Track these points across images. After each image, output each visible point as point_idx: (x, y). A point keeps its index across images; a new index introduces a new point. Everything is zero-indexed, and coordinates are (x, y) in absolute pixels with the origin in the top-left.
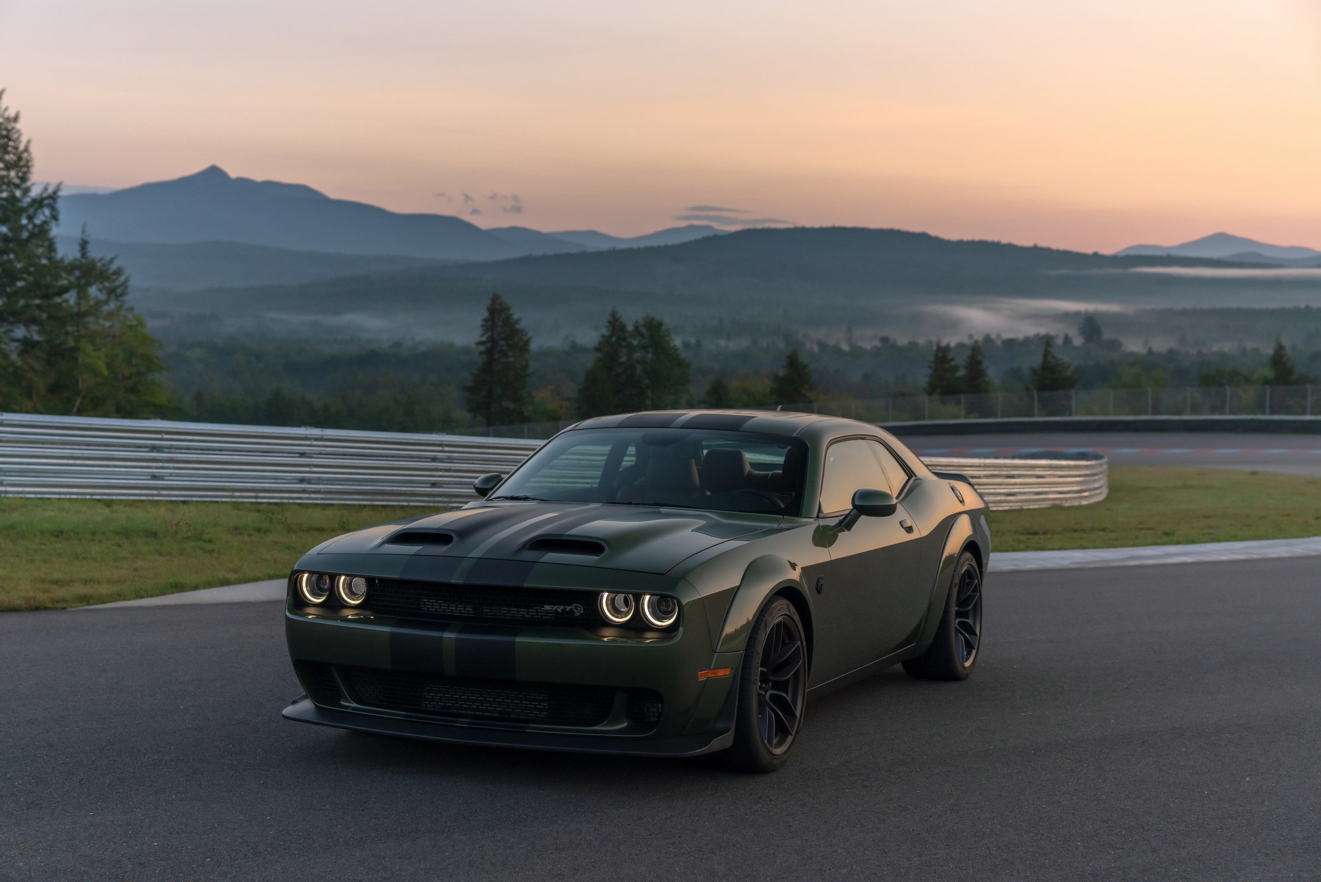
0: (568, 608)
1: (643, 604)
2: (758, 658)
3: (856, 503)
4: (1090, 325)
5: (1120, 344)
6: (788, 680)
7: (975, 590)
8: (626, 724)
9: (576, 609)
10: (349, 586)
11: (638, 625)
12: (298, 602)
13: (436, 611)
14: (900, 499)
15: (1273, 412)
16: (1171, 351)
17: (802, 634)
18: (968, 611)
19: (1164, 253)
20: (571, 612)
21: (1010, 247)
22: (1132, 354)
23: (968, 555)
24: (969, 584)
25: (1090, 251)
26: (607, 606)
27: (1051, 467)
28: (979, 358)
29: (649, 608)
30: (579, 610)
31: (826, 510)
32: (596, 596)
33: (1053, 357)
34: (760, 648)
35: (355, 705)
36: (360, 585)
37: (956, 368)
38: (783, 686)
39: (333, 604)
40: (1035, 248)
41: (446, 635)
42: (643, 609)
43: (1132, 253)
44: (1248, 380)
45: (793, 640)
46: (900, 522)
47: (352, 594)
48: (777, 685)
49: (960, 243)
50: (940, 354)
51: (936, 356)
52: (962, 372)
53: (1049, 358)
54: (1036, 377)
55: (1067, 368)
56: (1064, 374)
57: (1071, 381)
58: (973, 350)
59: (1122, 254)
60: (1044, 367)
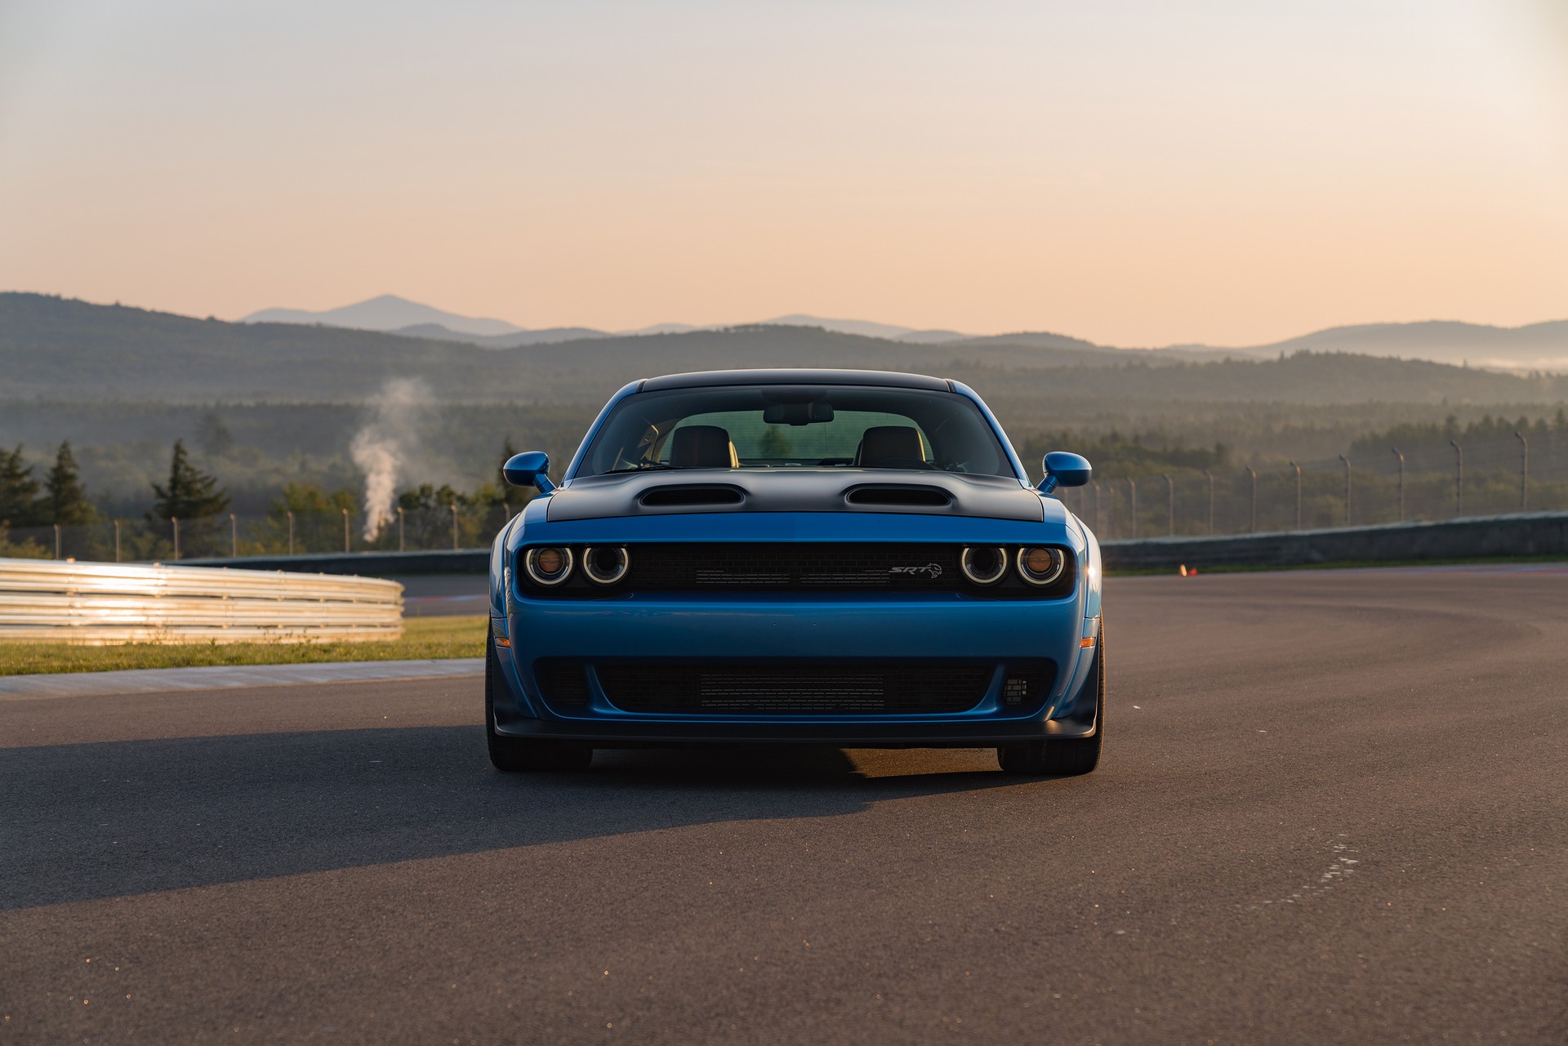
4: (210, 425)
19: (312, 321)
25: (203, 315)
28: (71, 471)
33: (188, 469)
37: (30, 488)
40: (117, 307)
43: (265, 319)
52: (43, 494)
53: (181, 471)
54: (162, 501)
55: (211, 484)
56: (206, 495)
57: (216, 505)
58: (60, 458)
59: (251, 321)
60: (175, 482)
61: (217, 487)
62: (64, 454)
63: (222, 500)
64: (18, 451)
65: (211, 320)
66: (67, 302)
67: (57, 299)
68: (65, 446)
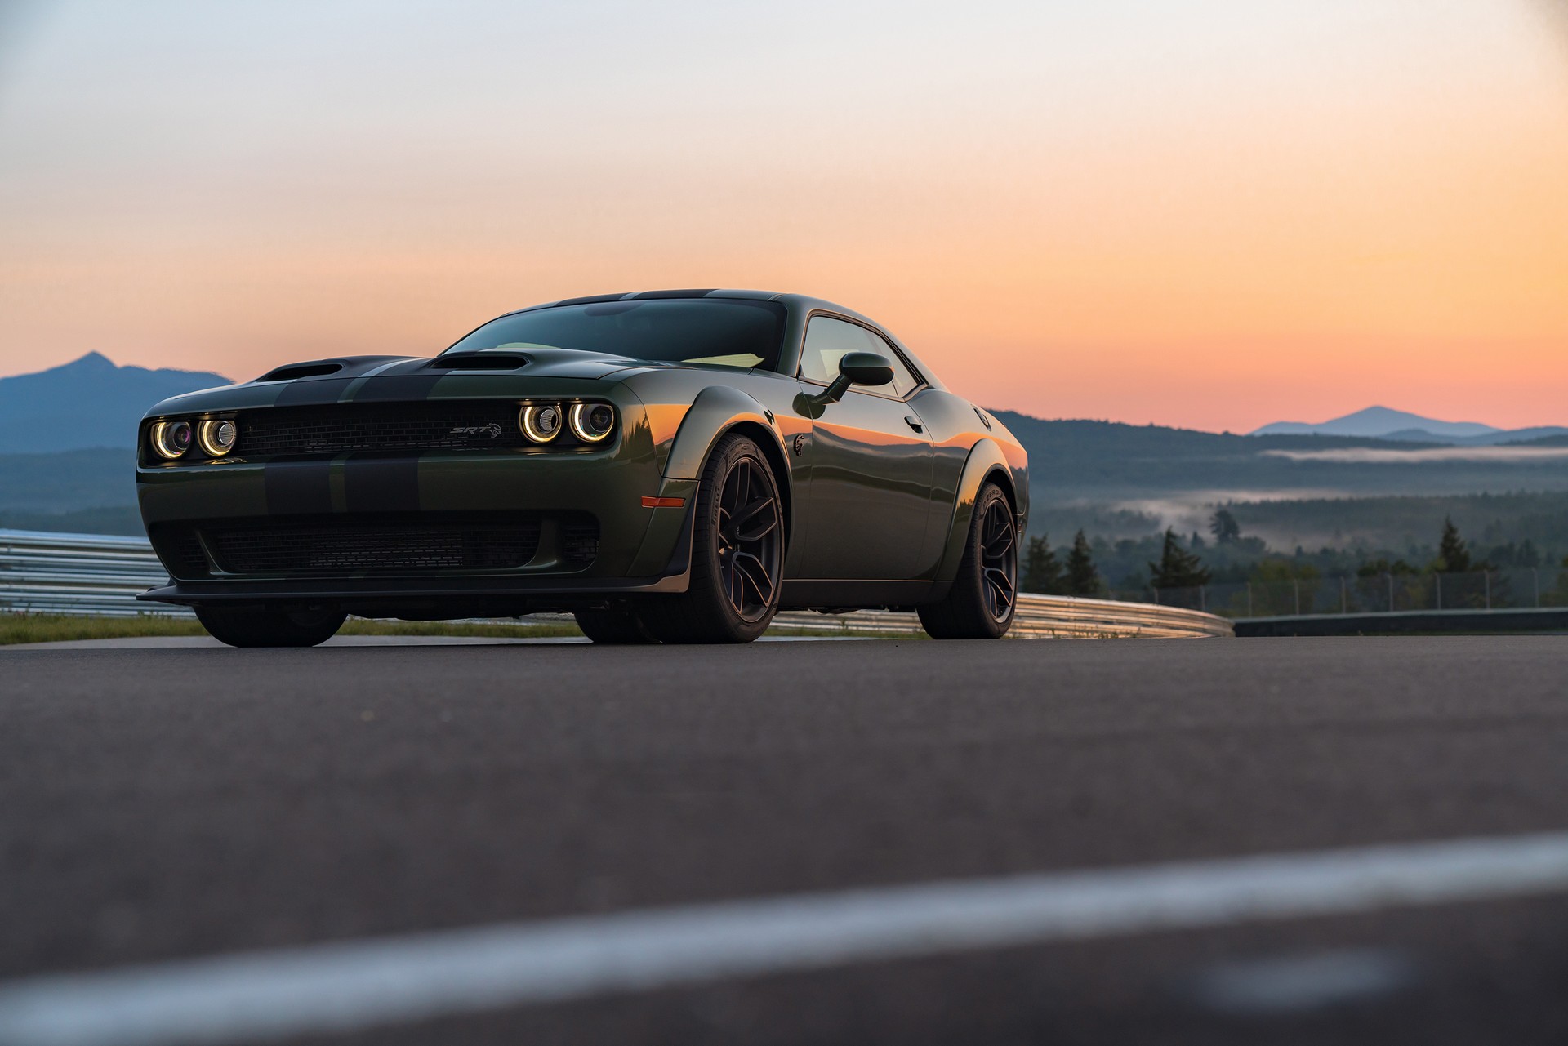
0: (483, 429)
1: (573, 412)
2: (718, 496)
3: (844, 366)
4: (1226, 521)
5: (1263, 544)
6: (760, 540)
7: (1007, 535)
8: (555, 562)
9: (493, 429)
10: (215, 433)
11: (566, 440)
12: (149, 456)
13: (323, 449)
14: (907, 399)
15: (1445, 606)
16: (1325, 551)
17: (776, 490)
18: (1001, 558)
19: (1310, 432)
20: (487, 434)
21: (1120, 427)
22: (1277, 555)
23: (994, 488)
24: (999, 528)
25: (1218, 430)
26: (530, 420)
27: (1158, 614)
28: (1085, 553)
29: (580, 418)
30: (495, 430)
31: (808, 374)
32: (516, 409)
33: (1177, 549)
34: (721, 484)
35: (223, 573)
36: (229, 430)
38: (755, 548)
39: (194, 453)
40: (1151, 427)
41: (333, 464)
42: (573, 422)
43: (1271, 432)
44: (1414, 572)
45: (765, 496)
46: (906, 418)
47: (217, 443)
48: (746, 547)
49: (1058, 423)
50: (1036, 550)
51: (1031, 553)
52: (1064, 572)
53: (1172, 551)
54: (1157, 577)
55: (1195, 562)
56: (1192, 572)
57: (1200, 579)
58: (1077, 543)
59: (1258, 434)
60: (1167, 562)
61: (1199, 567)
62: (1080, 540)
63: (1205, 575)
64: (1045, 538)
65: (1226, 434)
66: (1114, 425)
67: (1106, 423)
68: (1081, 533)
